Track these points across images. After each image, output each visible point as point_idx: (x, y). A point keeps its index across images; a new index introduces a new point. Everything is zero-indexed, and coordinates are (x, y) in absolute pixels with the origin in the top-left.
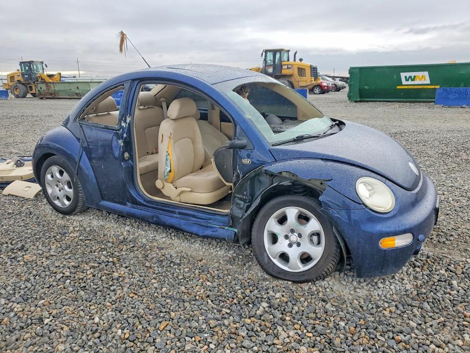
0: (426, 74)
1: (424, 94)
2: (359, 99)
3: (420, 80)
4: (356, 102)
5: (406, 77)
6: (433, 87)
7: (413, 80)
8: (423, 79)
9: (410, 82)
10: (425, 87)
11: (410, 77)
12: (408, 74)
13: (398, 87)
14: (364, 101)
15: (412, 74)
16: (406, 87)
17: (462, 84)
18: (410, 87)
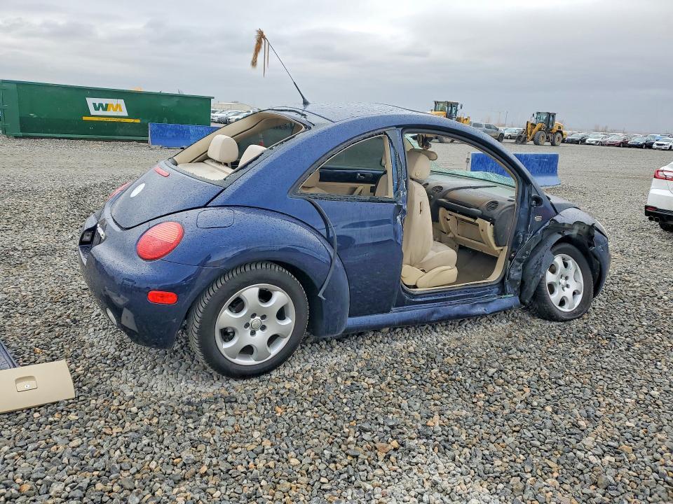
0: (121, 102)
1: (121, 131)
2: (21, 134)
3: (115, 110)
4: (16, 137)
5: (94, 104)
6: (132, 121)
7: (105, 109)
8: (118, 109)
9: (101, 112)
10: (123, 120)
11: (101, 105)
12: (98, 101)
13: (85, 118)
14: (31, 137)
15: (104, 101)
16: (96, 119)
17: (165, 120)
18: (102, 119)
